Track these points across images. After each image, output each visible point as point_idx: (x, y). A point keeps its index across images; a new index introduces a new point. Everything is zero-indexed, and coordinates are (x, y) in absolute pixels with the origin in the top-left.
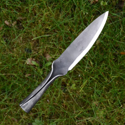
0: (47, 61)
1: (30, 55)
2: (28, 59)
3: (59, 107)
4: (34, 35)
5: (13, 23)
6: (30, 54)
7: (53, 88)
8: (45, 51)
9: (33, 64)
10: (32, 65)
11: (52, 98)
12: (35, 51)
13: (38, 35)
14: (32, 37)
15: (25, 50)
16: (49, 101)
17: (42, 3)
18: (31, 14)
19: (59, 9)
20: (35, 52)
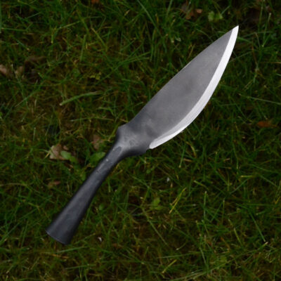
0: (95, 150)
1: (55, 138)
2: (53, 147)
3: (126, 253)
4: (64, 95)
5: (16, 69)
6: (56, 136)
7: (111, 211)
8: (89, 128)
9: (63, 158)
10: (61, 160)
11: (109, 232)
12: (68, 129)
13: (72, 94)
14: (60, 100)
15: (46, 128)
16: (102, 239)
17: (78, 22)
18: (56, 47)
19: (117, 33)
20: (67, 132)
